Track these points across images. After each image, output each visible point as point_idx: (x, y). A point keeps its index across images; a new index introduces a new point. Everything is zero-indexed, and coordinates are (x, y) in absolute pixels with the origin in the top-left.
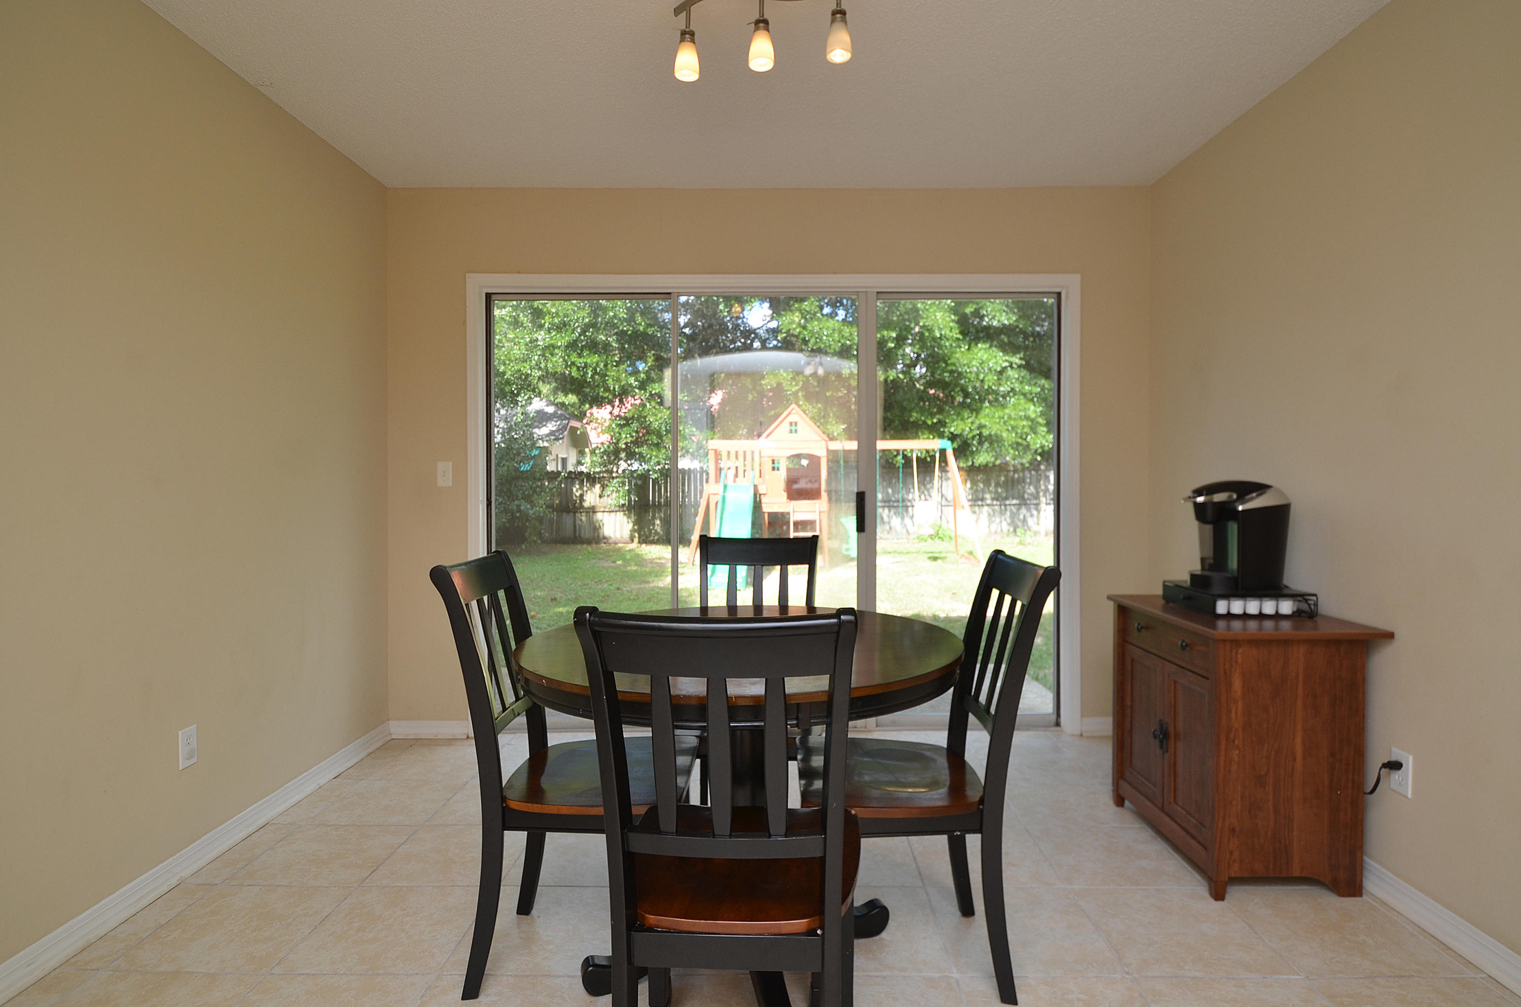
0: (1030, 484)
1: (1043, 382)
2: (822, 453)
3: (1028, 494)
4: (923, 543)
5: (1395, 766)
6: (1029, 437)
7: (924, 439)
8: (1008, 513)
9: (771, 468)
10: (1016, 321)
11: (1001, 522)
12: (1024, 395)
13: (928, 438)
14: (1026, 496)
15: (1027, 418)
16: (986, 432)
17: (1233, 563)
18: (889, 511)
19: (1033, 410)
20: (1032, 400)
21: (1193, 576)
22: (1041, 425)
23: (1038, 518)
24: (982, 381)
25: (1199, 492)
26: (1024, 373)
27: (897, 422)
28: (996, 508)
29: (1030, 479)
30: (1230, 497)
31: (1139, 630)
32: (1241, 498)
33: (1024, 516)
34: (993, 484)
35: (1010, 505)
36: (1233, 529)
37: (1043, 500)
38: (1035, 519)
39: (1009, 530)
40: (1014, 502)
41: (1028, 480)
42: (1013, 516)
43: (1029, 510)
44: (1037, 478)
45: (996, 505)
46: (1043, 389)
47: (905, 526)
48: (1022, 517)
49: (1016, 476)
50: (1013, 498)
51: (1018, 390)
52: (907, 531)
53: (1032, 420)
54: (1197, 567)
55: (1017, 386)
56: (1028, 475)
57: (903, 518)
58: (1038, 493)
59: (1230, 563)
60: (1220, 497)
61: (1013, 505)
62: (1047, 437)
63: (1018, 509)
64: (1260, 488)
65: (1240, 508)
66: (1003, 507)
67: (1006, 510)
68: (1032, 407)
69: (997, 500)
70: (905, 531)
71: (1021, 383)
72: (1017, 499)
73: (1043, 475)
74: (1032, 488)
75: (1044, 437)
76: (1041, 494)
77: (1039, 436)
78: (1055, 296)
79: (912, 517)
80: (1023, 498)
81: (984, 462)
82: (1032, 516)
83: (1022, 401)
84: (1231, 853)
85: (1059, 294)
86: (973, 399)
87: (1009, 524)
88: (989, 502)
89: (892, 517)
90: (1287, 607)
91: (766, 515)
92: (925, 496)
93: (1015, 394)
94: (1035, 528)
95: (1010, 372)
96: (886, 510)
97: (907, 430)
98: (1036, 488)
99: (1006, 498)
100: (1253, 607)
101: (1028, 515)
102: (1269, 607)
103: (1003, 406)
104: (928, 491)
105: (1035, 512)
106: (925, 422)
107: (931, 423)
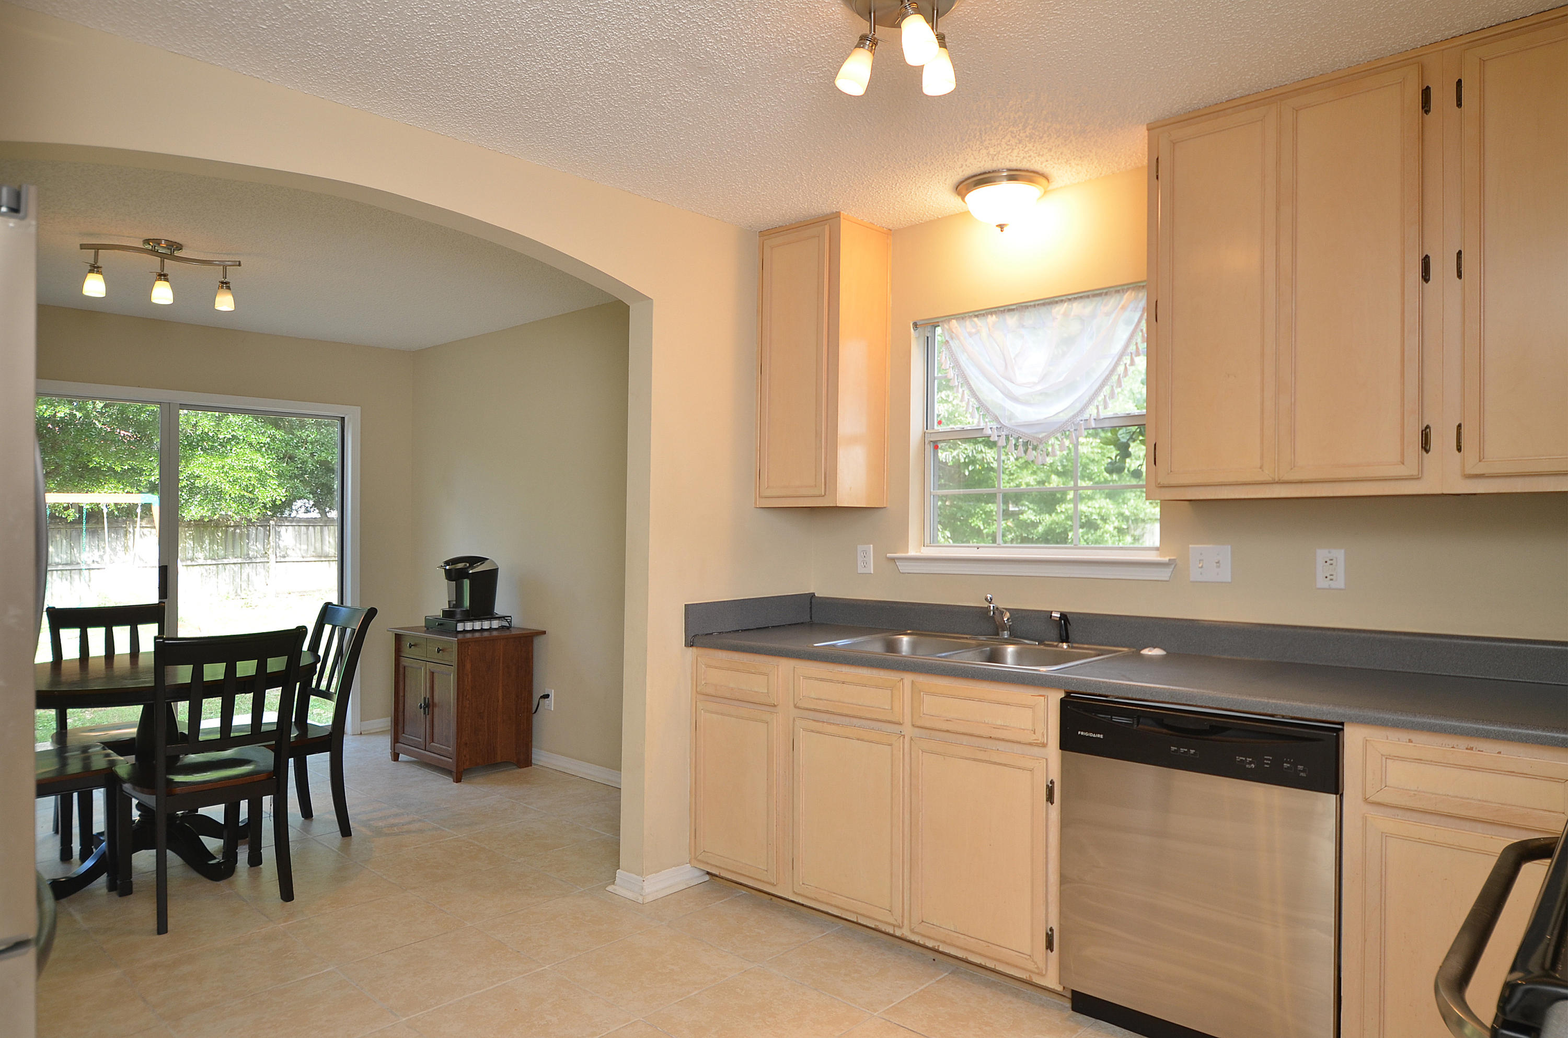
0: (256, 540)
1: (272, 431)
3: (254, 551)
5: (547, 696)
6: (257, 490)
8: (227, 573)
11: (218, 583)
12: (251, 445)
14: (251, 554)
15: (254, 469)
16: (198, 483)
17: (467, 603)
19: (261, 461)
20: (259, 450)
21: (444, 612)
22: (271, 477)
23: (267, 578)
24: (195, 425)
25: (447, 563)
27: (67, 467)
28: (211, 568)
29: (255, 535)
30: (465, 565)
31: (411, 646)
32: (471, 566)
33: (249, 575)
34: (207, 542)
35: (230, 564)
36: (467, 583)
37: (273, 557)
38: (262, 579)
39: (230, 593)
40: (236, 560)
41: (252, 536)
42: (233, 575)
43: (254, 569)
44: (264, 534)
46: (273, 439)
48: (245, 576)
49: (239, 531)
50: (234, 557)
51: (241, 438)
53: (260, 472)
54: (446, 607)
55: (240, 433)
56: (252, 531)
58: (266, 550)
59: (465, 602)
60: (460, 566)
61: (234, 564)
62: (278, 490)
63: (241, 569)
64: (482, 560)
65: (471, 572)
66: (220, 567)
67: (224, 569)
68: (261, 459)
72: (239, 557)
73: (272, 532)
74: (258, 544)
76: (270, 552)
77: (268, 488)
78: (340, 419)
80: (247, 556)
81: (197, 517)
82: (258, 574)
84: (465, 756)
85: (343, 418)
87: (229, 586)
88: (201, 561)
90: (495, 624)
97: (82, 476)
98: (264, 546)
99: (225, 557)
100: (477, 625)
101: (253, 574)
102: (486, 625)
103: (223, 456)
105: (261, 571)
107: (119, 469)
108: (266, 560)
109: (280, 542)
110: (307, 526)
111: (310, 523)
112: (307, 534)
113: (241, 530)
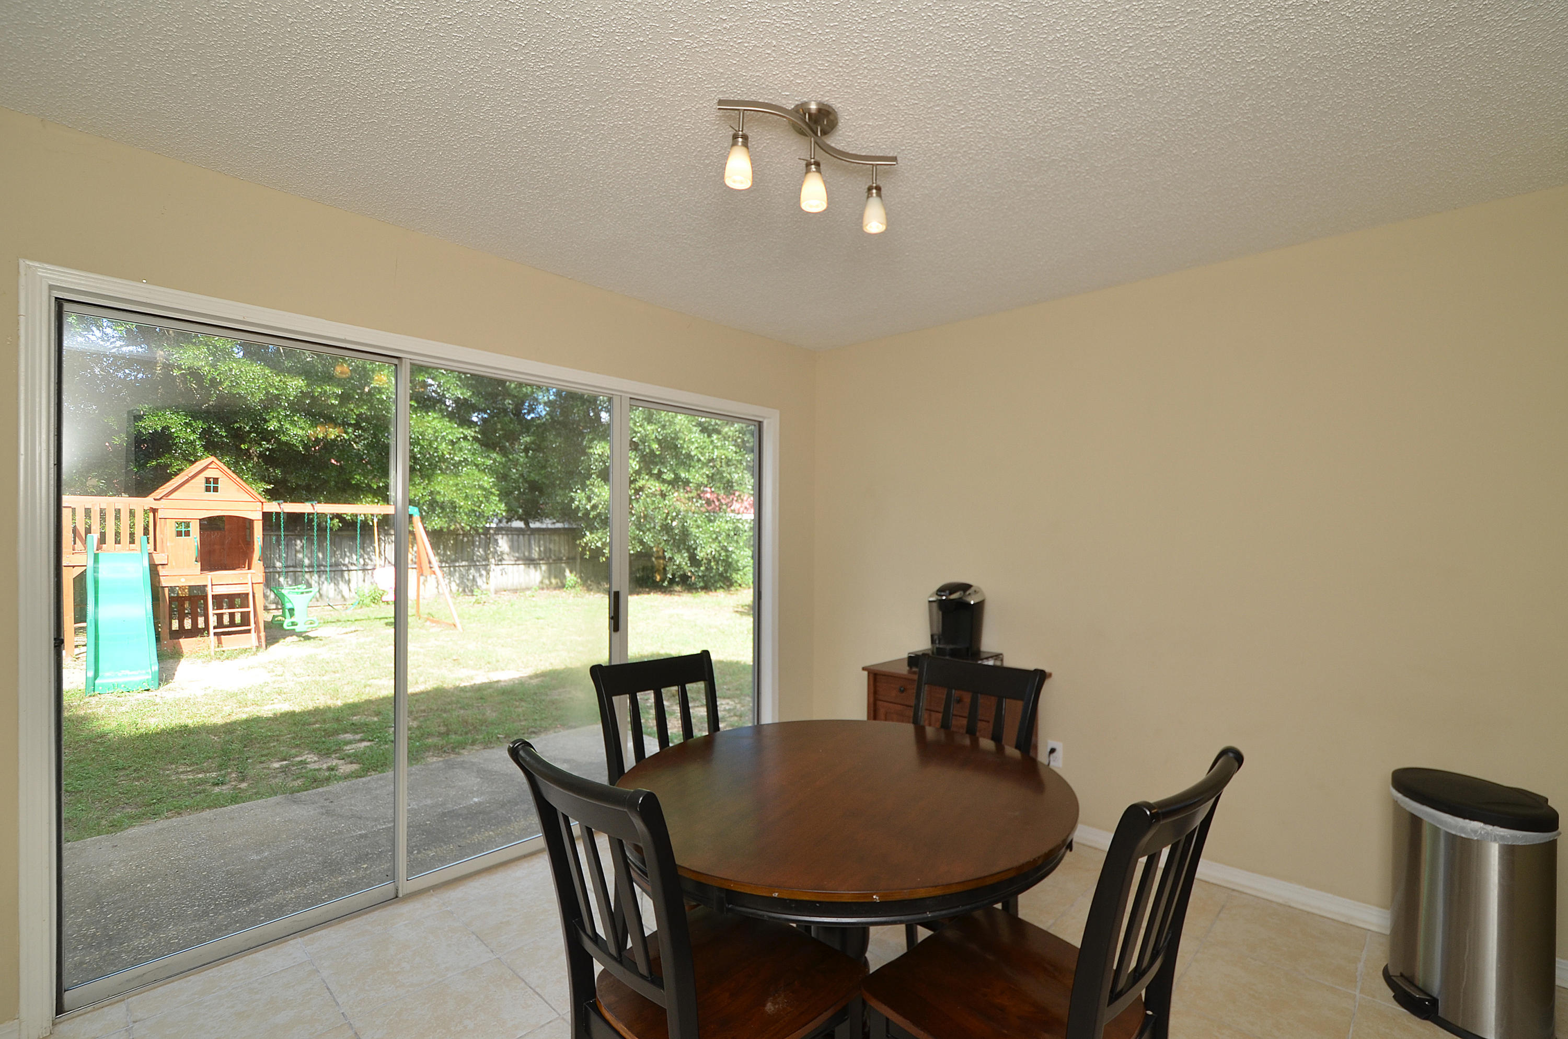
0: (479, 547)
1: (494, 455)
2: (257, 516)
3: (478, 556)
4: (365, 609)
5: (1053, 751)
6: (483, 505)
7: (366, 502)
8: (457, 574)
9: (175, 533)
10: (470, 397)
11: (450, 583)
12: (477, 466)
13: (373, 502)
14: (475, 558)
15: (481, 487)
16: (439, 498)
18: (319, 577)
19: (486, 481)
20: (484, 471)
22: (494, 495)
23: (488, 578)
26: (476, 446)
27: (333, 483)
28: (445, 569)
29: (480, 542)
30: (961, 594)
31: (902, 690)
33: (474, 576)
34: (444, 548)
35: (459, 566)
37: (493, 561)
38: (485, 579)
39: (458, 590)
40: (464, 563)
41: (477, 543)
42: (462, 577)
43: (478, 570)
44: (486, 541)
45: (445, 567)
46: (495, 460)
47: (341, 592)
48: (471, 577)
49: (466, 539)
50: (462, 561)
51: (470, 460)
52: (343, 596)
53: (486, 490)
55: (470, 457)
56: (477, 539)
57: (337, 584)
58: (487, 555)
60: (957, 595)
61: (463, 566)
62: (499, 505)
63: (469, 569)
64: (969, 587)
65: (972, 603)
66: (452, 569)
67: (455, 571)
68: (485, 478)
69: (446, 562)
70: (340, 596)
71: (473, 454)
72: (467, 561)
73: (492, 540)
74: (481, 550)
75: (496, 504)
76: (490, 556)
77: (491, 504)
78: (756, 423)
79: (349, 582)
80: (472, 560)
81: (437, 528)
82: (481, 575)
83: (476, 472)
86: (422, 466)
87: (458, 585)
89: (323, 583)
91: (166, 590)
92: (364, 560)
93: (467, 465)
94: (484, 586)
95: (463, 444)
96: (315, 577)
97: (344, 491)
98: (485, 551)
99: (456, 561)
101: (477, 575)
103: (456, 475)
104: (368, 554)
105: (484, 572)
106: (369, 486)
107: (375, 487)
108: (487, 563)
109: (498, 548)
110: (518, 535)
111: (519, 531)
112: (518, 541)
113: (468, 537)
